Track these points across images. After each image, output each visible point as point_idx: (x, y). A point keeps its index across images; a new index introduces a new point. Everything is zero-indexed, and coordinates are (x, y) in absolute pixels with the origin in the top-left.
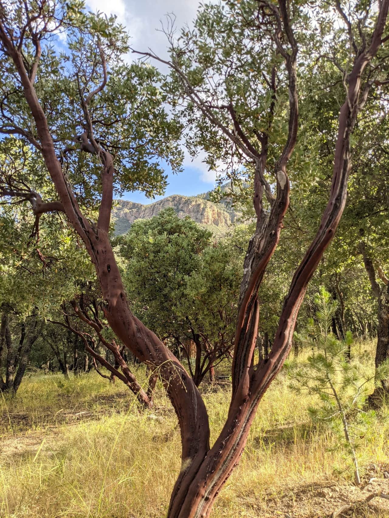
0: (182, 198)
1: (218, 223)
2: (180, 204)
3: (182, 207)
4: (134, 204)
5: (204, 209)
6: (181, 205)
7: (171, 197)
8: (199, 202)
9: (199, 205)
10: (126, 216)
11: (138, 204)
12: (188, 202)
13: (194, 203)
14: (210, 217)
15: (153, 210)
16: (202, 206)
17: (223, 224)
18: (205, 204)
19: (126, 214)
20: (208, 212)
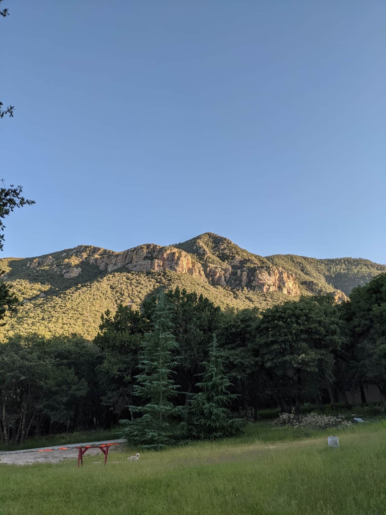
0: (156, 246)
1: (192, 273)
2: (154, 252)
3: (156, 255)
4: (105, 251)
5: (179, 258)
6: (156, 253)
7: (145, 245)
8: (173, 251)
9: (174, 253)
10: (96, 262)
11: (109, 251)
12: (162, 250)
13: (168, 252)
14: (185, 267)
15: (126, 257)
16: (177, 255)
17: (197, 274)
18: (180, 253)
19: (96, 259)
20: (182, 261)
